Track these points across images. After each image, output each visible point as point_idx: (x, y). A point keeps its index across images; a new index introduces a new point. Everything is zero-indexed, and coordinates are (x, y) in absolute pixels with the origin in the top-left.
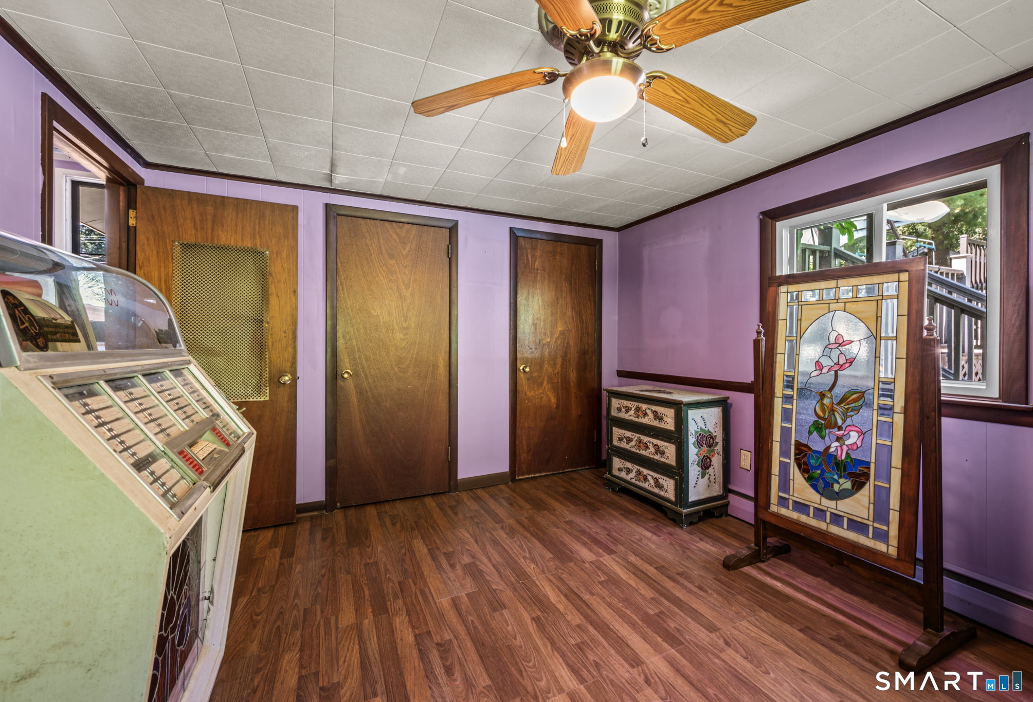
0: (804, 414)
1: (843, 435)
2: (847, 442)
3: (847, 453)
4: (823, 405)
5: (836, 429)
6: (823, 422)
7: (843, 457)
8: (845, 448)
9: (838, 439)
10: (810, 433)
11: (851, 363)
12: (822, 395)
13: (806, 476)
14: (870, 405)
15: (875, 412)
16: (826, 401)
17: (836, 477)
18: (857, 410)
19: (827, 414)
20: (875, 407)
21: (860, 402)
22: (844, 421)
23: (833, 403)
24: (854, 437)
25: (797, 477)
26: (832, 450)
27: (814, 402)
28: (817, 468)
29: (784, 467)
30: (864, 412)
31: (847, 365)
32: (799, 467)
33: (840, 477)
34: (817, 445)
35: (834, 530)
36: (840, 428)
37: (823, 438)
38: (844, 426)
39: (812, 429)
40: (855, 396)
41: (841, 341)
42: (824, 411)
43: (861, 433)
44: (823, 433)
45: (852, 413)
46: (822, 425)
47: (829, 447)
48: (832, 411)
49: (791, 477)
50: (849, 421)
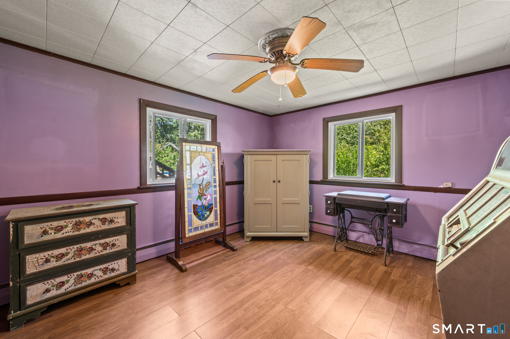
0: (195, 194)
1: (206, 197)
2: (207, 199)
3: (208, 203)
4: (200, 188)
5: (204, 196)
6: (201, 195)
7: (207, 205)
8: (207, 201)
9: (205, 199)
10: (197, 200)
11: (207, 173)
12: (200, 185)
13: (197, 216)
14: (211, 186)
15: (213, 187)
16: (201, 187)
17: (205, 212)
18: (209, 188)
19: (202, 191)
20: (213, 186)
21: (210, 186)
22: (206, 192)
23: (203, 187)
24: (209, 197)
25: (194, 218)
26: (204, 203)
27: (198, 188)
28: (200, 212)
29: (190, 216)
30: (210, 189)
31: (206, 174)
32: (195, 214)
33: (206, 212)
34: (199, 204)
35: (207, 230)
36: (205, 195)
37: (201, 200)
38: (206, 195)
39: (198, 198)
40: (208, 184)
41: (203, 166)
42: (201, 191)
43: (210, 195)
44: (201, 199)
45: (208, 189)
46: (201, 196)
47: (203, 203)
48: (203, 190)
49: (192, 220)
50: (207, 193)
